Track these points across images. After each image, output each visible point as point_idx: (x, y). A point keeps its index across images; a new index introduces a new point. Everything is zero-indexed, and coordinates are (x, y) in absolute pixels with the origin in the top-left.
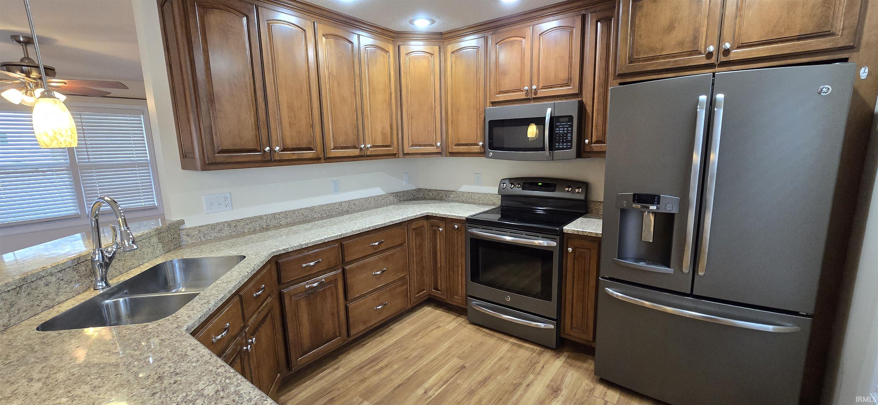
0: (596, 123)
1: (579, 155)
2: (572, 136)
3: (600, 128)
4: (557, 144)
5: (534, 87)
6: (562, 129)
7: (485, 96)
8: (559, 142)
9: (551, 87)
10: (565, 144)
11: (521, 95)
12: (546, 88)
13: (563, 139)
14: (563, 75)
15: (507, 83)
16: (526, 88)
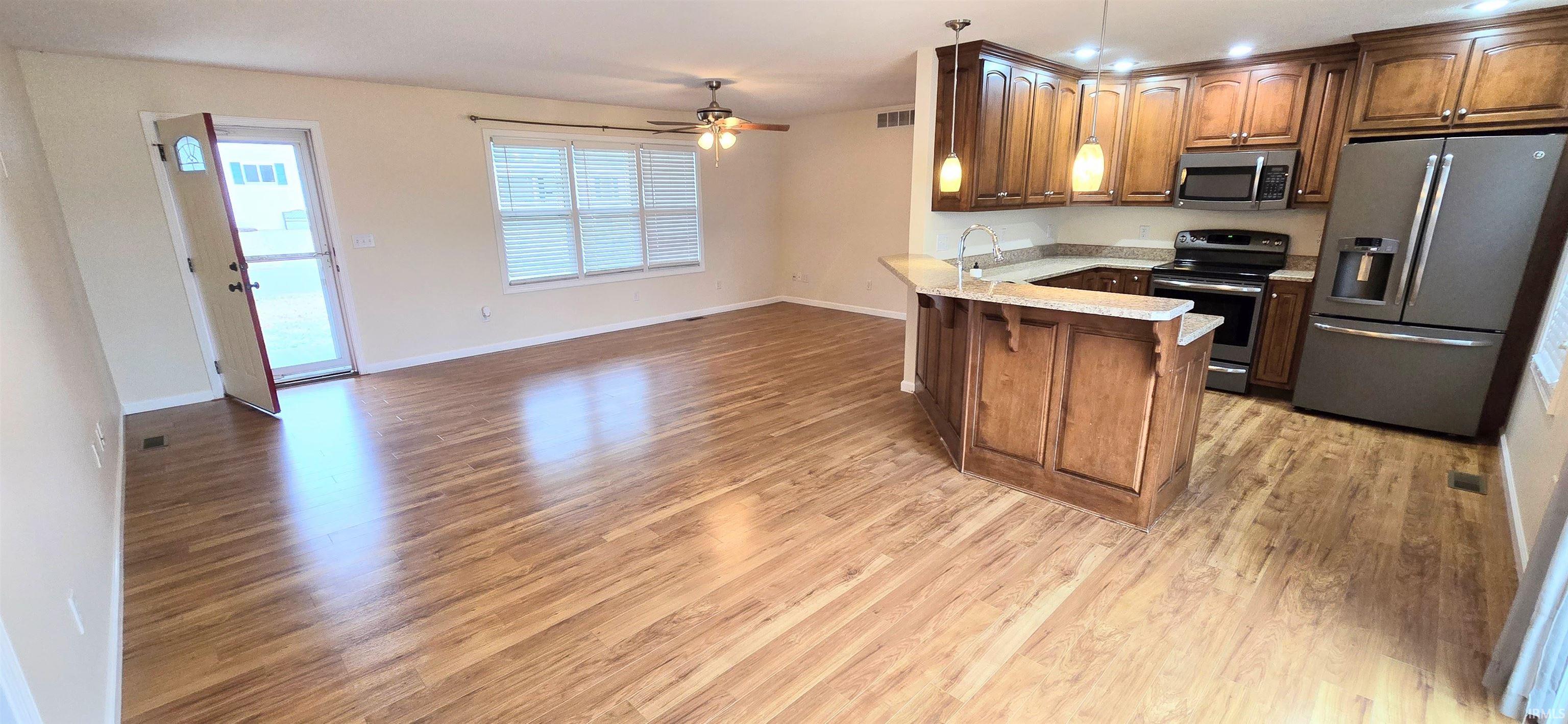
0: (1313, 173)
1: (1289, 206)
2: (1284, 188)
3: (1317, 178)
4: (1266, 194)
5: (1245, 135)
6: (1274, 179)
7: (1180, 141)
8: (1268, 193)
9: (1265, 135)
10: (1275, 194)
11: (1227, 142)
12: (1257, 137)
13: (1273, 189)
14: (1281, 124)
15: (1210, 128)
16: (1235, 135)
